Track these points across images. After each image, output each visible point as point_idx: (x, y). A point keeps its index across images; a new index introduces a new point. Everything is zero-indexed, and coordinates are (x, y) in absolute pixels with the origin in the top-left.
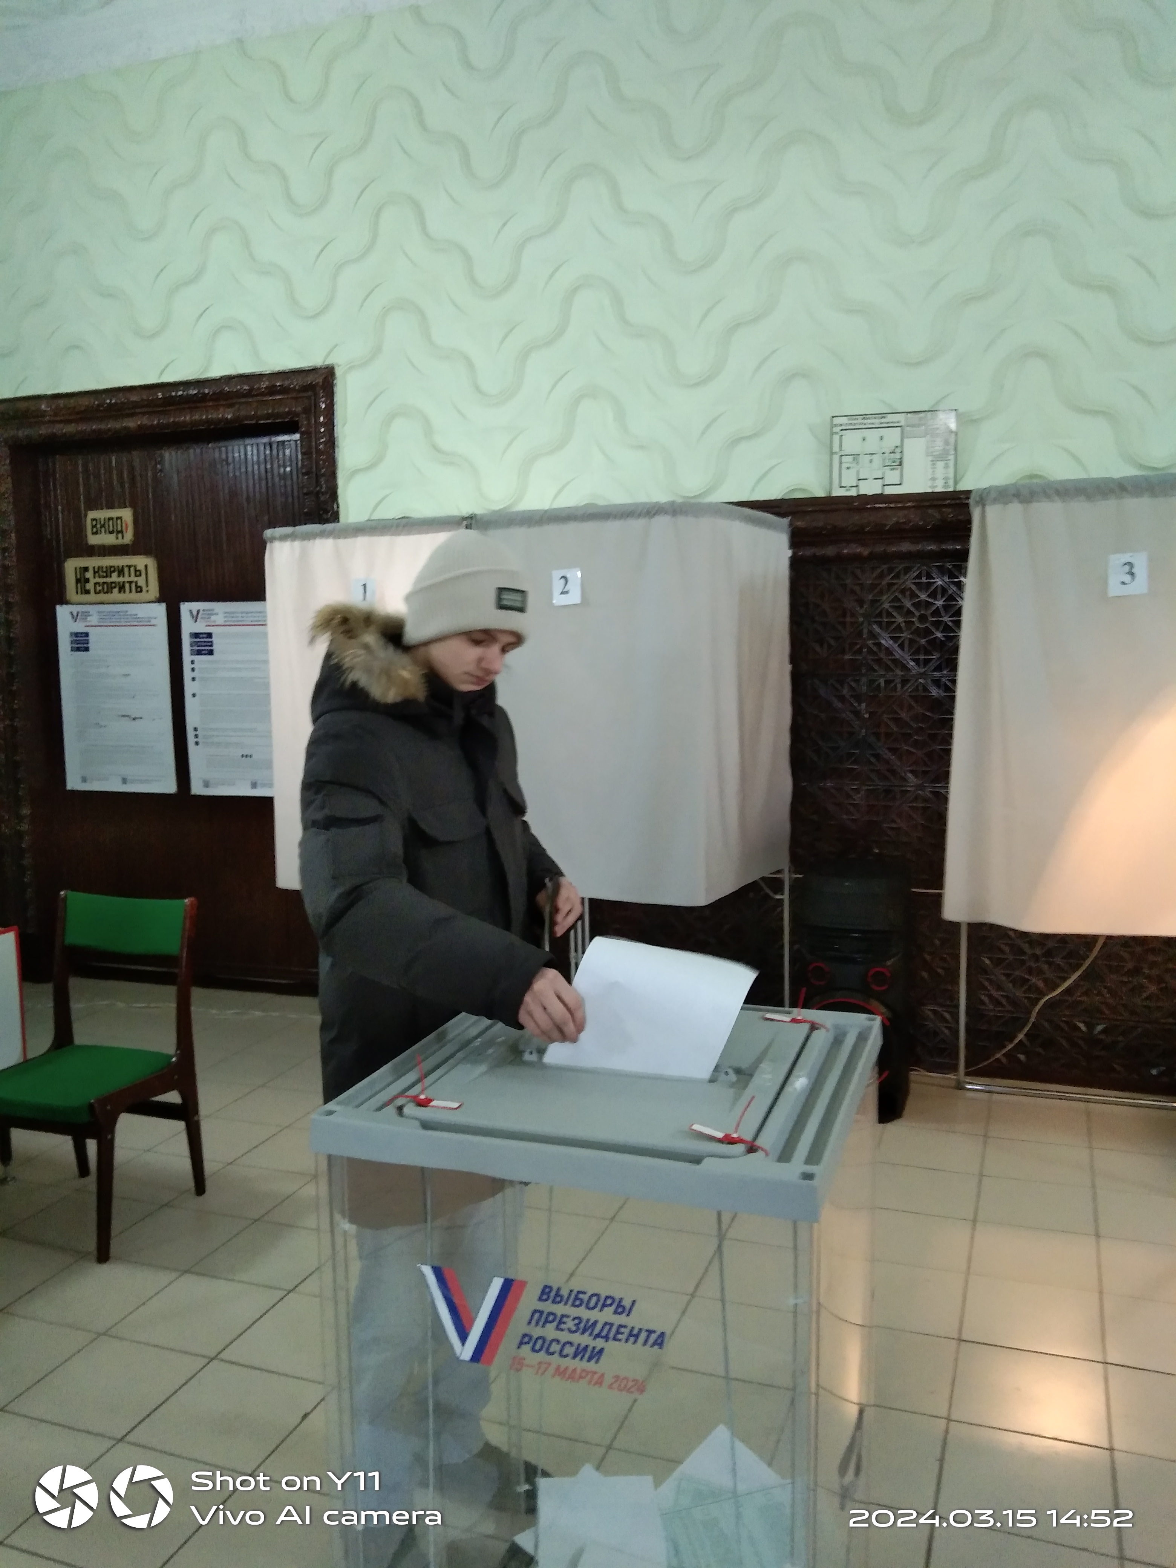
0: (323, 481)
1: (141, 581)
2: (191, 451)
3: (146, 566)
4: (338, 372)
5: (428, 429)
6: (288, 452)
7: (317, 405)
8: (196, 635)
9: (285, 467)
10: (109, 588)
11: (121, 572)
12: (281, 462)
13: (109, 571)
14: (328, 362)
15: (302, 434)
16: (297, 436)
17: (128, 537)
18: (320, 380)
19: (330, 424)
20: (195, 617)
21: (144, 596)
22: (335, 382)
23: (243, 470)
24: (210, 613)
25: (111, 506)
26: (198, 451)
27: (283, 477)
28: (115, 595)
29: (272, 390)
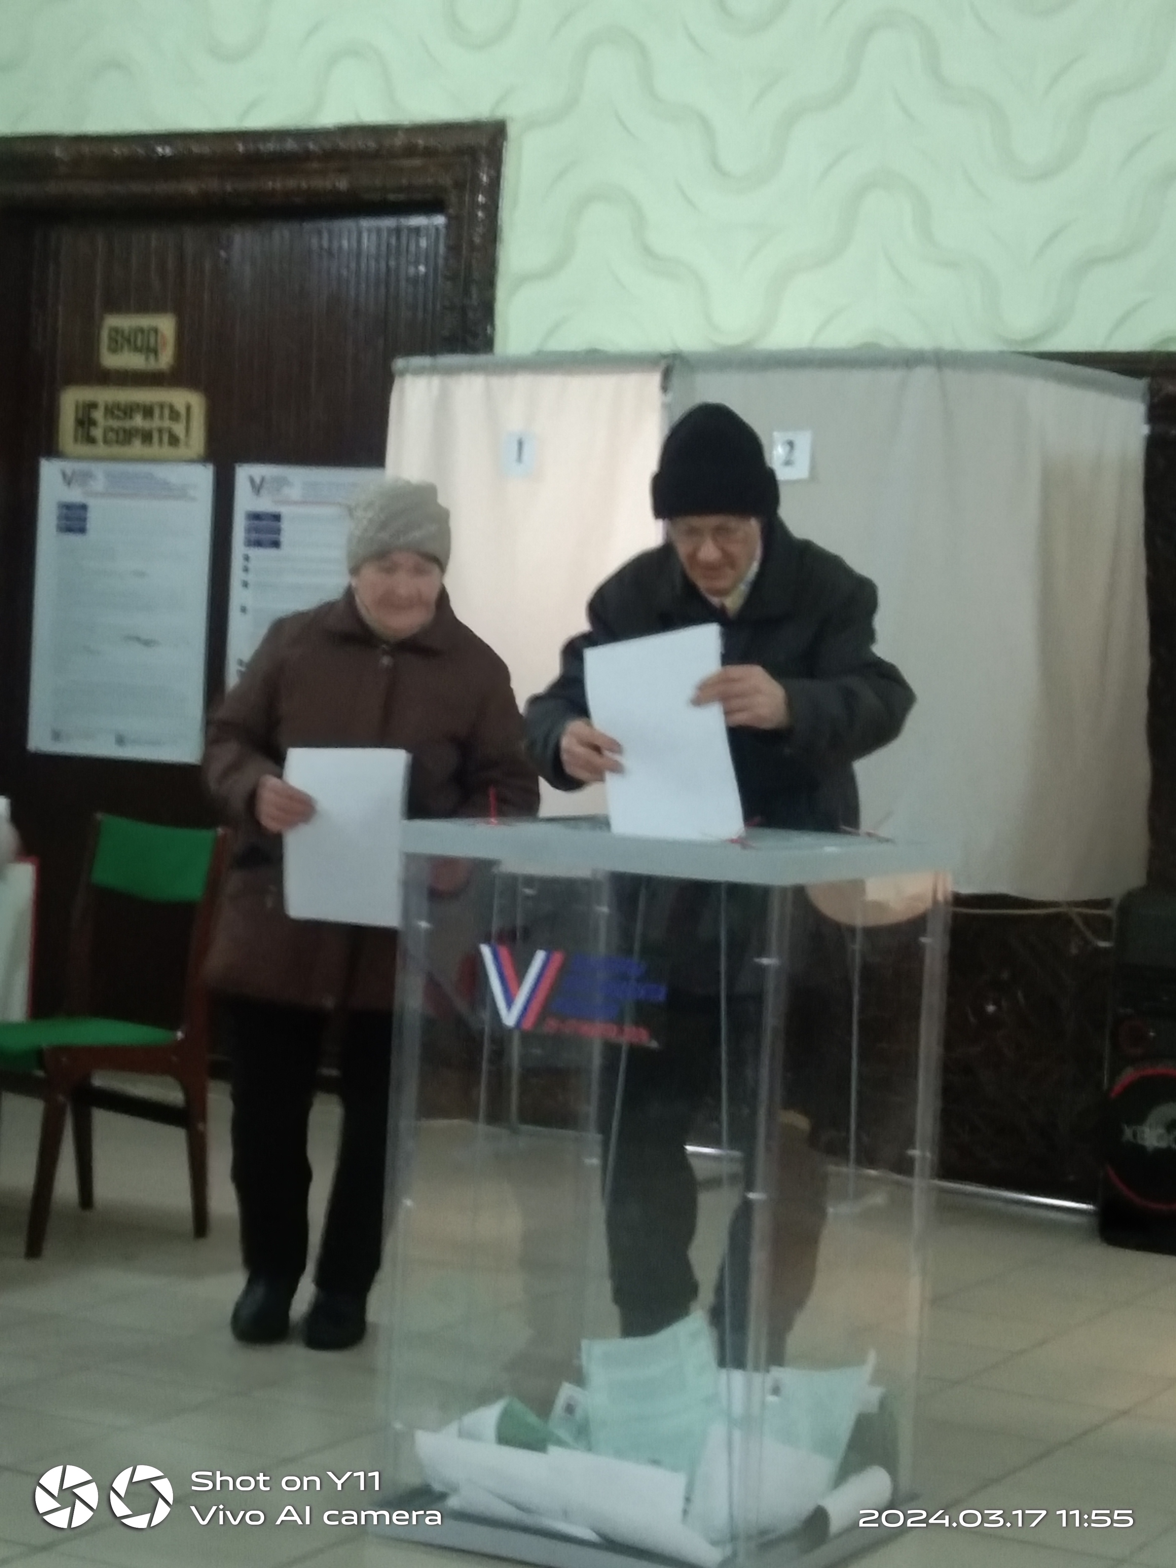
0: (474, 291)
1: (179, 429)
2: (276, 234)
3: (188, 408)
4: (512, 131)
5: (639, 223)
6: (423, 243)
7: (476, 178)
8: (255, 517)
9: (416, 263)
10: (126, 436)
11: (148, 412)
12: (412, 258)
13: (128, 411)
14: (500, 113)
15: (449, 218)
16: (440, 220)
17: (166, 359)
18: (484, 142)
19: (493, 209)
20: (257, 488)
21: (182, 451)
22: (505, 144)
23: (353, 265)
24: (282, 482)
25: (143, 308)
26: (286, 234)
27: (414, 281)
28: (137, 447)
29: (410, 151)
